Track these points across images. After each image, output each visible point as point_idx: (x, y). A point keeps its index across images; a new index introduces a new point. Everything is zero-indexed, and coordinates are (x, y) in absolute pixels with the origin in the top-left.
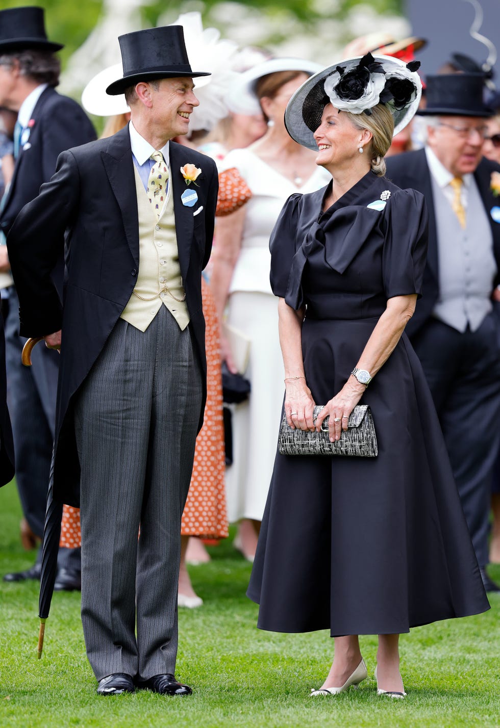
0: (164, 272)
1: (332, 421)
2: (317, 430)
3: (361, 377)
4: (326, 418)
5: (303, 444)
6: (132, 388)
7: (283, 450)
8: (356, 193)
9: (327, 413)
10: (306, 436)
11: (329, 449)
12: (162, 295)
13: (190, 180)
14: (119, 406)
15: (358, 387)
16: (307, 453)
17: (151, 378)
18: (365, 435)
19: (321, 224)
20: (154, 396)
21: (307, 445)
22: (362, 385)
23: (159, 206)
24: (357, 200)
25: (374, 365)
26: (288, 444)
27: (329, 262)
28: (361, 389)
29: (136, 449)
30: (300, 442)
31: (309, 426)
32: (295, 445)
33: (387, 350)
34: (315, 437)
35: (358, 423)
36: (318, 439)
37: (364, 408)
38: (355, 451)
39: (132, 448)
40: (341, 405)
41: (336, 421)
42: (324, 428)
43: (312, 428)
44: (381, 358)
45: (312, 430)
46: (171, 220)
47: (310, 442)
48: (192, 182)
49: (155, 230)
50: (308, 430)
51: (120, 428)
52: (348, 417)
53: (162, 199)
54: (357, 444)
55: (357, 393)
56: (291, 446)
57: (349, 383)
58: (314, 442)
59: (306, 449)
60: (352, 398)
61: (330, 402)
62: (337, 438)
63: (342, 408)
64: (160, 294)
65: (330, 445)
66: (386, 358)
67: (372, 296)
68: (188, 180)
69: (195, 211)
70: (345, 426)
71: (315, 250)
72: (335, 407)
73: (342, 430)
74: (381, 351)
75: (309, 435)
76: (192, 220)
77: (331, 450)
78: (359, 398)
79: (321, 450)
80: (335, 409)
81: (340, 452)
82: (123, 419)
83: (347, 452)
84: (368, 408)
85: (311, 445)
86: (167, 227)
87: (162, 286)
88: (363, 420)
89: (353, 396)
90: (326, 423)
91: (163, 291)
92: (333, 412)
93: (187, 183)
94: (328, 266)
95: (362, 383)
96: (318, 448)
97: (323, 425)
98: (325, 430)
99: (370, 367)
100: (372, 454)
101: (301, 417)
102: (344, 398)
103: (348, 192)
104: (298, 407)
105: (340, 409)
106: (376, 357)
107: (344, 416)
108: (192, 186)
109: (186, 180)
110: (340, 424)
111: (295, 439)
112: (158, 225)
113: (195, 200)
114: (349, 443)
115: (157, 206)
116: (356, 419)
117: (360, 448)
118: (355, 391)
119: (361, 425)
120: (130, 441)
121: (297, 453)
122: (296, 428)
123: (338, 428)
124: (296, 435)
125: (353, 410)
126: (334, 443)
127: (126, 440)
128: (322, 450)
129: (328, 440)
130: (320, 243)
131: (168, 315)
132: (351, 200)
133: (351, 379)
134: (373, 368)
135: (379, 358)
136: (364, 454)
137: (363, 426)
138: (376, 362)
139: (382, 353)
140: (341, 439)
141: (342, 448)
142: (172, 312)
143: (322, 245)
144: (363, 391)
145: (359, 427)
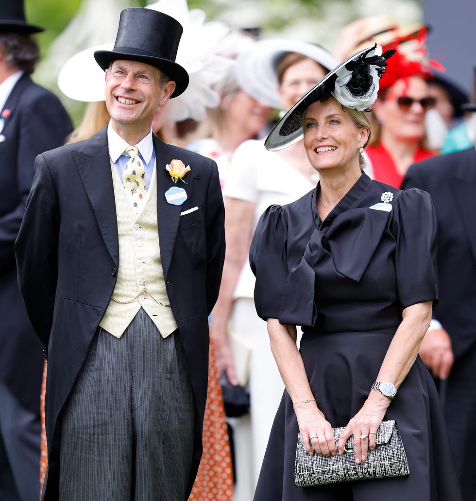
0: (142, 273)
1: (358, 439)
2: (340, 452)
3: (386, 390)
4: (350, 437)
5: (323, 471)
6: (107, 400)
7: (300, 480)
8: (355, 196)
9: (350, 432)
10: (327, 461)
11: (354, 472)
12: (141, 298)
13: (176, 177)
14: (94, 420)
15: (383, 401)
16: (329, 481)
17: (128, 389)
18: (395, 451)
19: (323, 231)
20: (132, 409)
21: (329, 471)
22: (387, 399)
23: (138, 204)
24: (356, 203)
25: (398, 377)
26: (306, 473)
27: (341, 271)
28: (386, 403)
29: (114, 468)
30: (320, 470)
31: (330, 449)
32: (314, 473)
33: (409, 362)
34: (337, 461)
35: (387, 439)
36: (340, 464)
37: (391, 423)
38: (385, 470)
39: (110, 467)
40: (367, 421)
41: (363, 438)
42: (348, 449)
43: (334, 451)
44: (403, 371)
45: (333, 454)
46: (153, 219)
47: (331, 467)
48: (179, 179)
49: (134, 229)
50: (330, 454)
51: (96, 445)
52: (376, 432)
53: (141, 196)
54: (387, 462)
55: (382, 408)
56: (310, 475)
57: (371, 398)
58: (337, 466)
59: (327, 476)
60: (378, 413)
61: (352, 421)
62: (363, 458)
63: (369, 424)
64: (138, 297)
65: (355, 468)
66: (408, 371)
67: (388, 304)
68: (174, 178)
69: (183, 211)
70: (373, 442)
71: (323, 259)
72: (360, 424)
73: (369, 450)
74: (404, 362)
75: (329, 459)
76: (178, 219)
77: (357, 474)
78: (384, 413)
79: (345, 475)
80: (360, 426)
81: (367, 475)
82: (98, 435)
83: (375, 473)
84: (396, 423)
85: (333, 471)
86: (148, 226)
87: (141, 288)
88: (392, 435)
89: (378, 411)
90: (349, 444)
91: (142, 294)
92: (358, 430)
93: (173, 180)
94: (341, 275)
95: (387, 397)
96: (341, 473)
97: (346, 446)
98: (350, 451)
99: (393, 379)
100: (404, 472)
101: (322, 439)
102: (369, 413)
103: (347, 195)
104: (317, 430)
105: (366, 425)
106: (399, 369)
107: (371, 432)
108: (179, 184)
109: (172, 178)
110: (368, 441)
111: (314, 466)
112: (137, 223)
113: (184, 198)
114: (377, 463)
115: (136, 205)
116: (384, 435)
117: (391, 467)
118: (380, 406)
119: (390, 441)
120: (108, 459)
121: (317, 483)
122: (315, 453)
123: (365, 447)
124: (315, 462)
125: (380, 426)
126: (360, 464)
127: (104, 458)
128: (347, 474)
129: (353, 462)
130: (326, 251)
131: (147, 320)
132: (350, 204)
133: (373, 394)
134: (396, 381)
135: (402, 369)
136: (395, 473)
137: (393, 441)
138: (400, 374)
139: (405, 364)
140: (367, 459)
141: (369, 470)
142: (152, 318)
143: (329, 253)
144: (388, 405)
145: (388, 443)
